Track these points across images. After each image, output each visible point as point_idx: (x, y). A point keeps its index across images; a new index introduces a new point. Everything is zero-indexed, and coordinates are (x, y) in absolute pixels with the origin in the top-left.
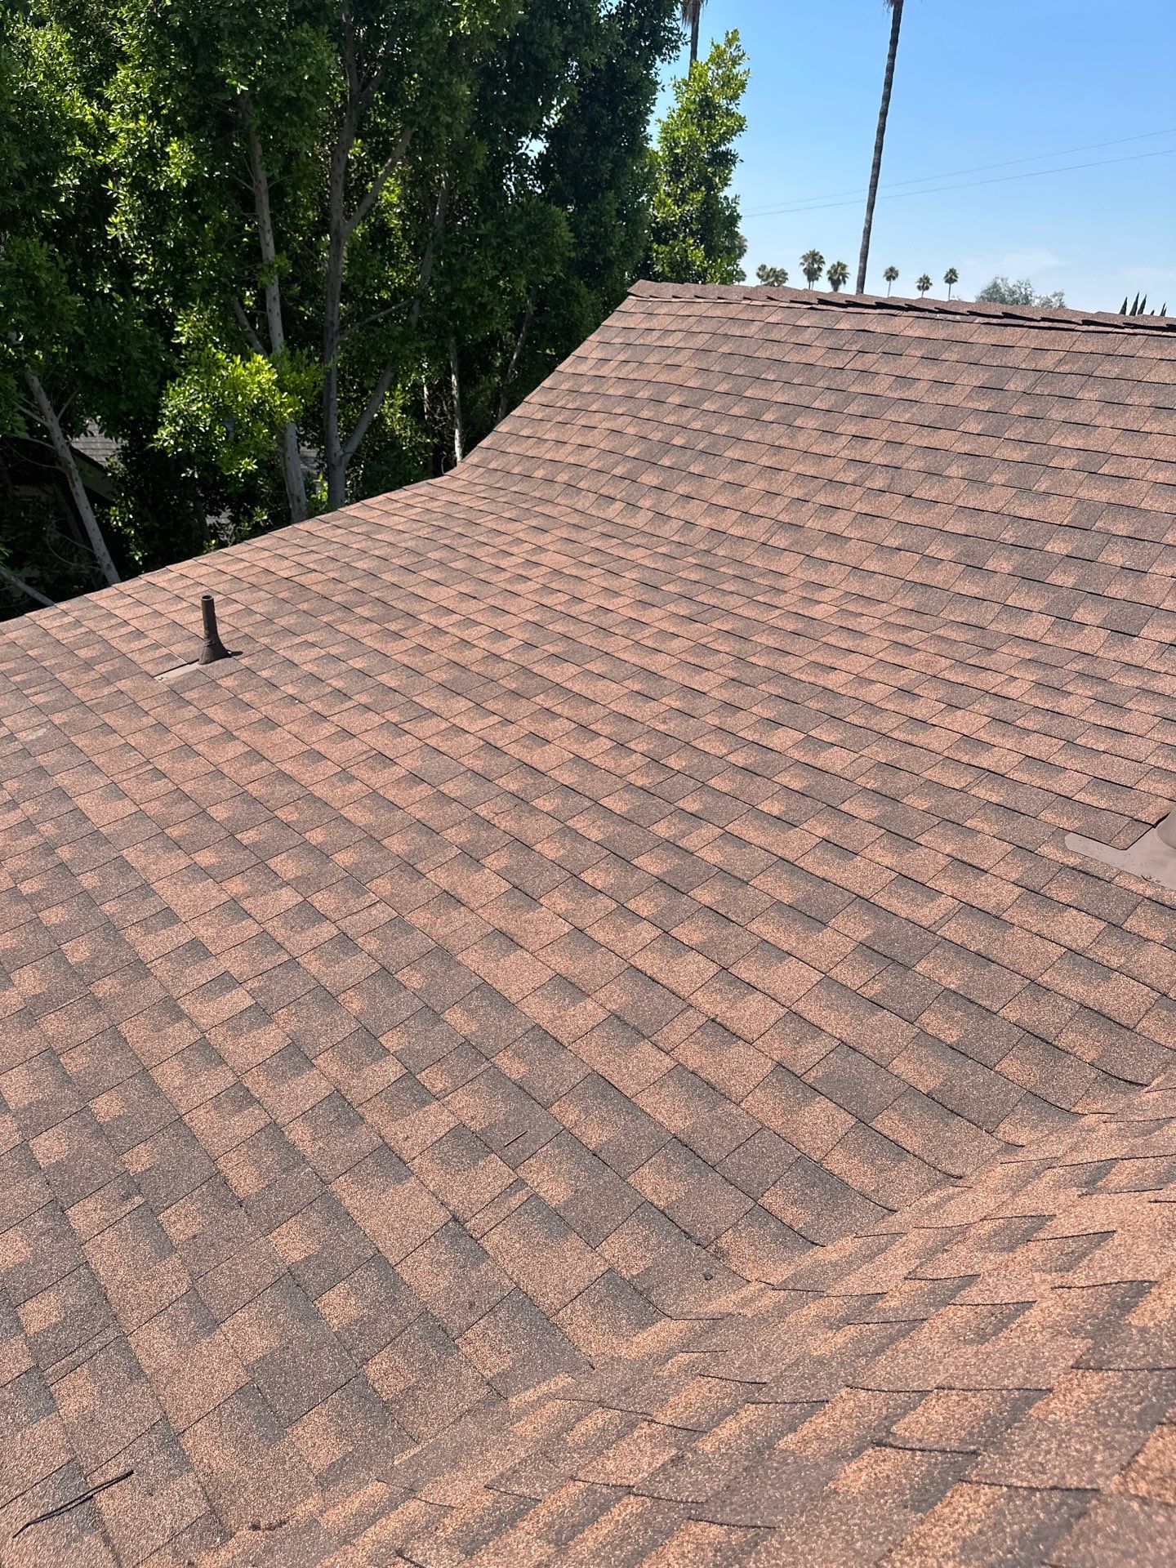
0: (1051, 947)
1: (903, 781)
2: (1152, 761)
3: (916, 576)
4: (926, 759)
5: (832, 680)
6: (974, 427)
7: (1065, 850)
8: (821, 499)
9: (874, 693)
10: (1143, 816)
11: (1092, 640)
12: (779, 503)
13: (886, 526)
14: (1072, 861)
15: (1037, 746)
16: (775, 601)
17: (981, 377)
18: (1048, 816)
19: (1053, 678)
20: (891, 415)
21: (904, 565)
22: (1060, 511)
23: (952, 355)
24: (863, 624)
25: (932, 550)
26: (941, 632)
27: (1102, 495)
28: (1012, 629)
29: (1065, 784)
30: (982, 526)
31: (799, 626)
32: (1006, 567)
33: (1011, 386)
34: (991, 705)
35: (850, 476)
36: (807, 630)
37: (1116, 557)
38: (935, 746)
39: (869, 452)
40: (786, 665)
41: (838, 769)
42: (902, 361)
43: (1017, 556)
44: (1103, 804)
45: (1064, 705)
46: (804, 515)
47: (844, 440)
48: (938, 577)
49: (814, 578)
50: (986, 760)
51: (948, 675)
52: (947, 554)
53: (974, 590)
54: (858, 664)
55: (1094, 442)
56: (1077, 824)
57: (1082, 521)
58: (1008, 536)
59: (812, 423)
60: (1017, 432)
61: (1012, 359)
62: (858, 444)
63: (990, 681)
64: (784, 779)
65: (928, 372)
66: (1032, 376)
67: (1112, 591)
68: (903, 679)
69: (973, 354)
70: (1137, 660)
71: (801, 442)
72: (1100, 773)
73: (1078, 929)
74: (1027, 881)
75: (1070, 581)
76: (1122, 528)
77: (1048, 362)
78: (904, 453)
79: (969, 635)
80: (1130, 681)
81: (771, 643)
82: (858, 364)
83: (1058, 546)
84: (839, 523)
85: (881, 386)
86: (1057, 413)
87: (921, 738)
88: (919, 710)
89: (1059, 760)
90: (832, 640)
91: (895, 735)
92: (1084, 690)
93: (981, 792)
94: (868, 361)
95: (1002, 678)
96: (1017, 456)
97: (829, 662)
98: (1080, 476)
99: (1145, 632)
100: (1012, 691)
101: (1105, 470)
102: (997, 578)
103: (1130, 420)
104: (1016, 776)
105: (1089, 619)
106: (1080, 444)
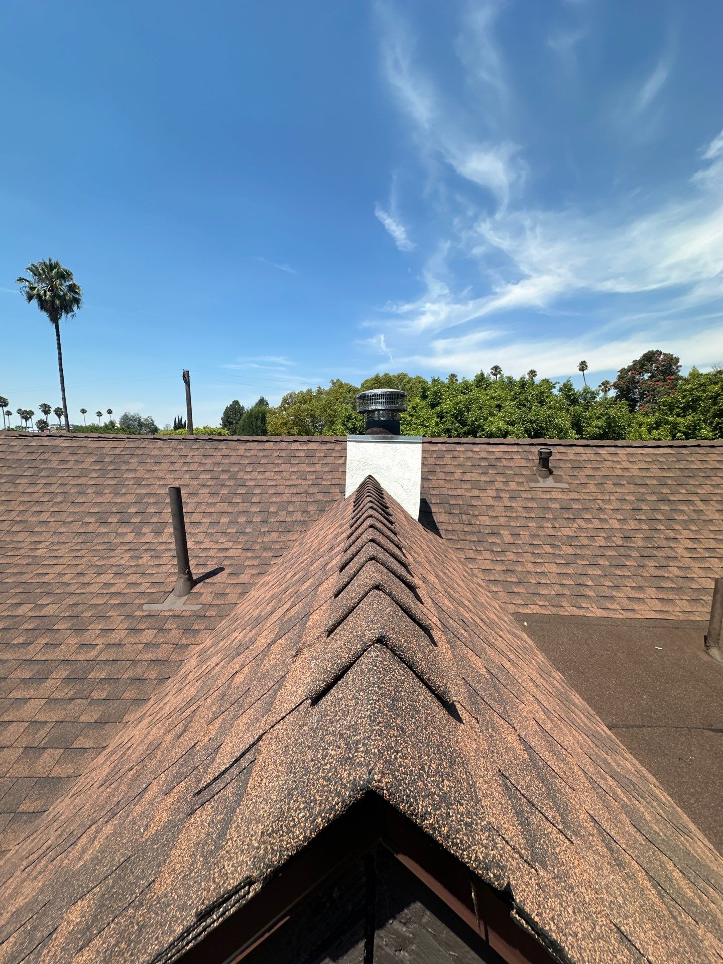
0: (139, 646)
1: (80, 608)
2: (170, 571)
3: (81, 530)
4: (90, 596)
5: (46, 579)
6: (94, 475)
7: (143, 610)
8: (34, 509)
9: (65, 579)
10: (168, 590)
11: (149, 538)
12: (13, 514)
13: (65, 515)
14: (145, 614)
15: (132, 579)
16: (17, 553)
17: (95, 458)
18: (137, 601)
19: (137, 554)
20: (60, 474)
21: (75, 527)
22: (131, 498)
23: (82, 451)
24: (60, 553)
25: (86, 520)
26: (95, 548)
27: (144, 491)
28: (122, 540)
29: (141, 589)
30: (104, 508)
31: (30, 560)
32: (116, 520)
33: (106, 460)
34: (115, 569)
35: (46, 499)
36: (34, 561)
37: (152, 510)
38: (94, 591)
39: (52, 489)
40: (23, 578)
41: (51, 613)
42: (61, 455)
43: (119, 516)
44: (155, 591)
45: (141, 562)
46: (26, 516)
47: (41, 486)
48: (90, 529)
49: (36, 539)
50: (113, 590)
51: (97, 563)
52: (93, 520)
53: (105, 530)
54: (58, 569)
55: (138, 475)
56: (146, 600)
57: (139, 500)
58: (114, 510)
59: (24, 481)
60: (111, 475)
61: (104, 451)
62: (47, 487)
63: (113, 561)
64: (26, 626)
65: (73, 458)
66: (113, 457)
67: (152, 521)
68: (79, 570)
69: (90, 450)
70: (164, 541)
71: (21, 489)
72: (154, 581)
73: (148, 636)
74: (130, 627)
75: (138, 520)
76: (152, 500)
77: (118, 451)
78: (68, 487)
79: (105, 546)
80: (163, 547)
81: (16, 571)
82: (42, 457)
83: (132, 510)
84: (44, 517)
85: (54, 465)
86: (124, 467)
87: (88, 590)
88: (86, 579)
89: (140, 581)
90: (46, 563)
91: (77, 592)
92: (147, 555)
93: (112, 602)
94: (46, 456)
95: (118, 558)
96: (112, 483)
97: (45, 571)
98: (136, 486)
99: (165, 531)
100: (122, 562)
101: (143, 483)
102: (112, 525)
103: (148, 467)
104: (124, 591)
105: (147, 531)
106: (133, 476)
